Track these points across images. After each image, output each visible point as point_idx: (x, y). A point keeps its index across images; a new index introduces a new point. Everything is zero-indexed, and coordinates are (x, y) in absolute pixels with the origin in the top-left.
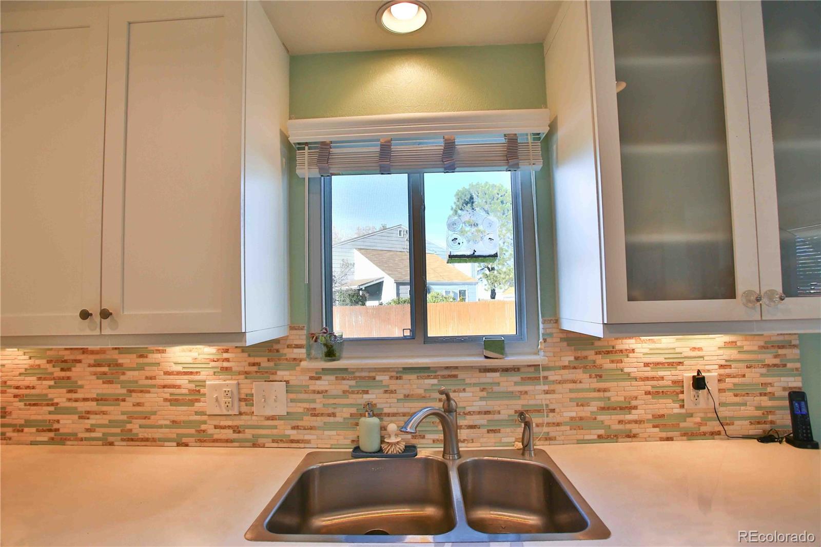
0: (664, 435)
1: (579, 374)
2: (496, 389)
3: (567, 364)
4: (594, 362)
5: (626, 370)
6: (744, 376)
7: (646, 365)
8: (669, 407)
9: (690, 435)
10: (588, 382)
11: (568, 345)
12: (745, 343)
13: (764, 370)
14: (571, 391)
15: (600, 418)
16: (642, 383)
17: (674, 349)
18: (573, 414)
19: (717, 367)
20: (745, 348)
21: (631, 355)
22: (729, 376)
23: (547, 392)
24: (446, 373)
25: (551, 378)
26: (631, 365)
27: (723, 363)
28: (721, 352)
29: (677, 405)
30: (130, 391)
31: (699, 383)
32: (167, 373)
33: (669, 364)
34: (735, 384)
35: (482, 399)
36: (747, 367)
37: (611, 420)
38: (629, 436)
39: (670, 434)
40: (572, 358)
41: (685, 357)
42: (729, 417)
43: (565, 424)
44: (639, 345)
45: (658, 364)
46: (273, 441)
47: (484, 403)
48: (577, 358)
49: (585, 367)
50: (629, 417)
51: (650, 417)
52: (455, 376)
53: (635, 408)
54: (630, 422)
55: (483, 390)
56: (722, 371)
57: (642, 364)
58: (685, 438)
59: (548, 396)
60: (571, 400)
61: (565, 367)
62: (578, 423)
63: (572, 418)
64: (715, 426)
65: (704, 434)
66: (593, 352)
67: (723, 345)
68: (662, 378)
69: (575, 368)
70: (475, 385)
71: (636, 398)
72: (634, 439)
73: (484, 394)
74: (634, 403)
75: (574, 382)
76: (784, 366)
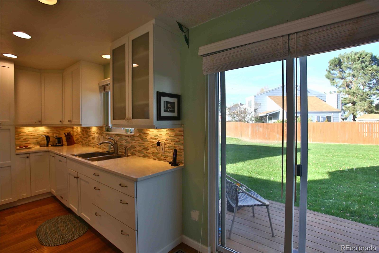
0: (154, 158)
1: (140, 139)
2: (127, 141)
3: (138, 136)
4: (142, 136)
5: (148, 139)
6: (170, 144)
7: (151, 138)
8: (154, 150)
9: (159, 159)
10: (141, 141)
11: (138, 131)
12: (171, 134)
14: (139, 143)
15: (143, 151)
16: (150, 143)
17: (156, 134)
18: (139, 149)
19: (165, 140)
20: (171, 135)
21: (148, 135)
22: (167, 143)
23: (135, 143)
24: (120, 136)
25: (136, 139)
26: (149, 138)
27: (166, 139)
28: (166, 136)
29: (156, 150)
30: (89, 136)
31: (158, 144)
32: (92, 133)
33: (155, 138)
34: (168, 146)
35: (126, 143)
36: (171, 141)
37: (145, 151)
38: (148, 157)
39: (156, 158)
40: (138, 135)
41: (159, 137)
42: (167, 156)
43: (138, 151)
44: (150, 132)
45: (153, 138)
47: (125, 144)
48: (139, 135)
49: (140, 137)
50: (148, 152)
51: (151, 152)
52: (122, 137)
53: (149, 149)
54: (148, 153)
55: (126, 141)
56: (166, 142)
57: (150, 138)
58: (158, 159)
59: (135, 144)
60: (139, 145)
61: (137, 137)
62: (140, 151)
63: (139, 150)
64: (163, 158)
65: (162, 159)
66: (142, 133)
67: (166, 134)
68: (153, 142)
69: (139, 137)
70: (124, 139)
71: (149, 147)
72: (149, 158)
73: (126, 142)
74: (149, 148)
75: (139, 141)
76: (180, 142)
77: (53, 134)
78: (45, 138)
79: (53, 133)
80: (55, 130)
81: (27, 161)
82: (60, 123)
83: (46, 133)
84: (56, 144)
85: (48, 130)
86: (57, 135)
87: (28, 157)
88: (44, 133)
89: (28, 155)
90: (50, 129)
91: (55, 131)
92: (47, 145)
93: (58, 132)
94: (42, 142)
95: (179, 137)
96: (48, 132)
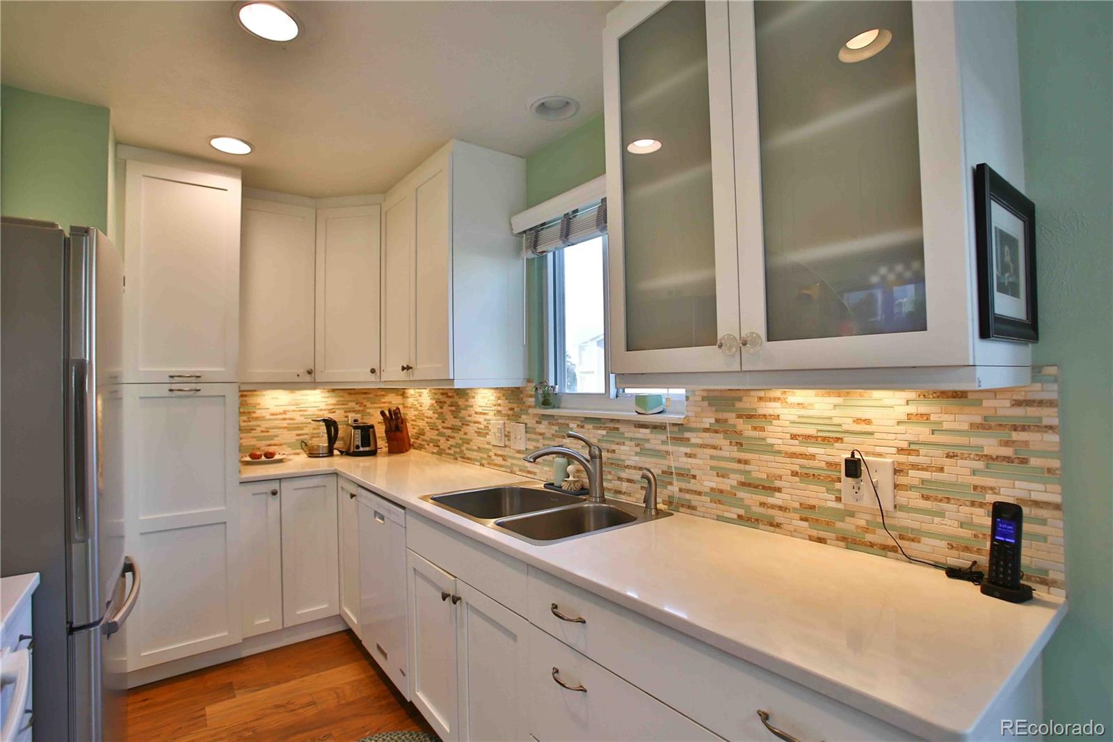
0: (815, 533)
1: (719, 439)
2: (647, 446)
3: (708, 426)
4: (735, 426)
5: (769, 441)
6: (941, 470)
7: (794, 437)
8: (819, 495)
9: (850, 542)
10: (729, 451)
11: (710, 405)
12: (945, 417)
13: (980, 465)
14: (712, 457)
15: (740, 494)
16: (788, 460)
17: (830, 418)
18: (713, 485)
19: (894, 451)
20: (946, 426)
21: (775, 422)
22: (915, 467)
23: (688, 455)
24: (612, 425)
25: (693, 441)
26: (776, 435)
27: (905, 445)
28: (901, 428)
29: (833, 497)
30: (463, 424)
31: (853, 468)
32: (476, 413)
33: (824, 439)
34: (923, 481)
35: (637, 454)
36: (948, 456)
37: (751, 499)
38: (771, 525)
39: (822, 534)
40: (713, 421)
41: (847, 432)
42: (912, 529)
43: (706, 494)
44: (786, 411)
45: (808, 437)
46: (520, 470)
47: (637, 458)
48: (717, 421)
49: (725, 432)
50: (771, 500)
51: (797, 505)
52: (617, 429)
53: (779, 490)
54: (773, 507)
55: (637, 445)
56: (902, 458)
57: (788, 436)
58: (842, 544)
59: (690, 460)
60: (712, 468)
61: (706, 430)
62: (718, 496)
63: (712, 489)
64: (880, 537)
65: (872, 545)
66: (734, 415)
67: (904, 418)
68: (813, 457)
69: (716, 432)
70: (631, 439)
71: (780, 478)
72: (777, 530)
73: (638, 449)
74: (777, 484)
75: (715, 448)
76: (1024, 461)
77: (346, 414)
78: (323, 429)
79: (345, 412)
80: (351, 401)
81: (273, 503)
82: (372, 378)
83: (325, 410)
84: (358, 447)
85: (332, 400)
86: (358, 416)
87: (274, 493)
88: (321, 410)
89: (275, 486)
90: (338, 399)
91: (352, 405)
92: (330, 453)
93: (361, 408)
94: (315, 442)
95: (1016, 436)
96: (332, 409)
